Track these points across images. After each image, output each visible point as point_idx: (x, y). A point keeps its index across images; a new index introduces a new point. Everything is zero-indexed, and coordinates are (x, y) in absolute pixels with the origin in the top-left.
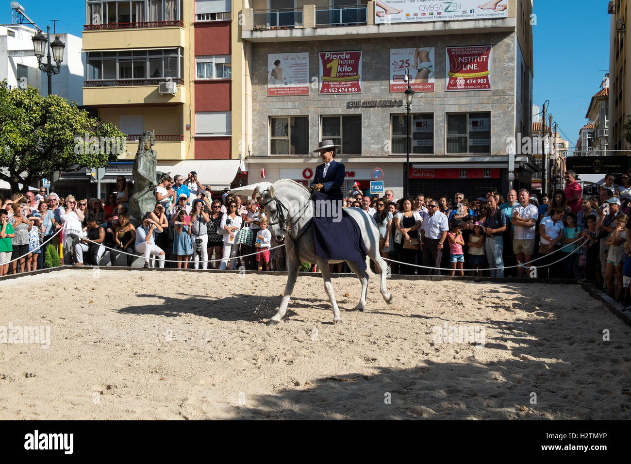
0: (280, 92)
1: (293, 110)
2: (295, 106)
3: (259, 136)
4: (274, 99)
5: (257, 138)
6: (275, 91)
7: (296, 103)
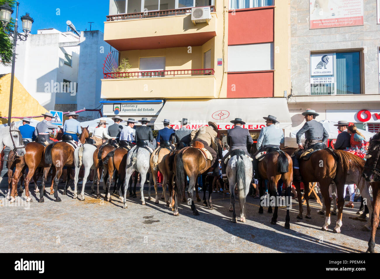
0: (325, 24)
1: (343, 43)
2: (345, 38)
3: (299, 73)
4: (318, 32)
5: (297, 75)
6: (319, 24)
7: (347, 35)
